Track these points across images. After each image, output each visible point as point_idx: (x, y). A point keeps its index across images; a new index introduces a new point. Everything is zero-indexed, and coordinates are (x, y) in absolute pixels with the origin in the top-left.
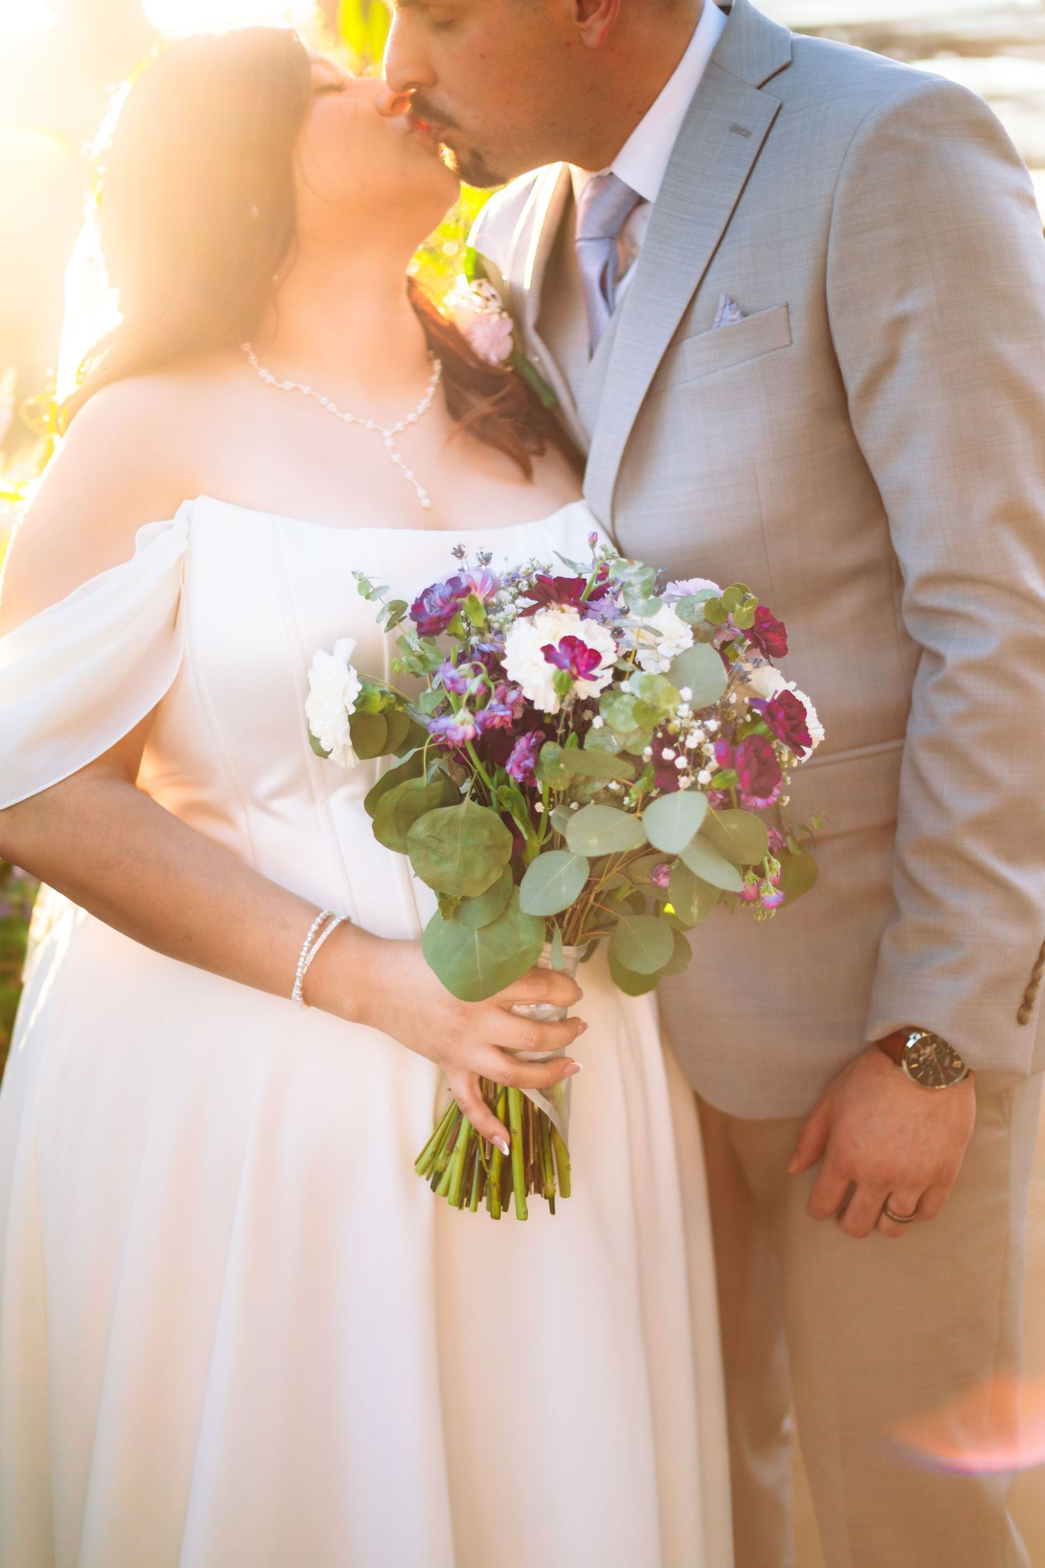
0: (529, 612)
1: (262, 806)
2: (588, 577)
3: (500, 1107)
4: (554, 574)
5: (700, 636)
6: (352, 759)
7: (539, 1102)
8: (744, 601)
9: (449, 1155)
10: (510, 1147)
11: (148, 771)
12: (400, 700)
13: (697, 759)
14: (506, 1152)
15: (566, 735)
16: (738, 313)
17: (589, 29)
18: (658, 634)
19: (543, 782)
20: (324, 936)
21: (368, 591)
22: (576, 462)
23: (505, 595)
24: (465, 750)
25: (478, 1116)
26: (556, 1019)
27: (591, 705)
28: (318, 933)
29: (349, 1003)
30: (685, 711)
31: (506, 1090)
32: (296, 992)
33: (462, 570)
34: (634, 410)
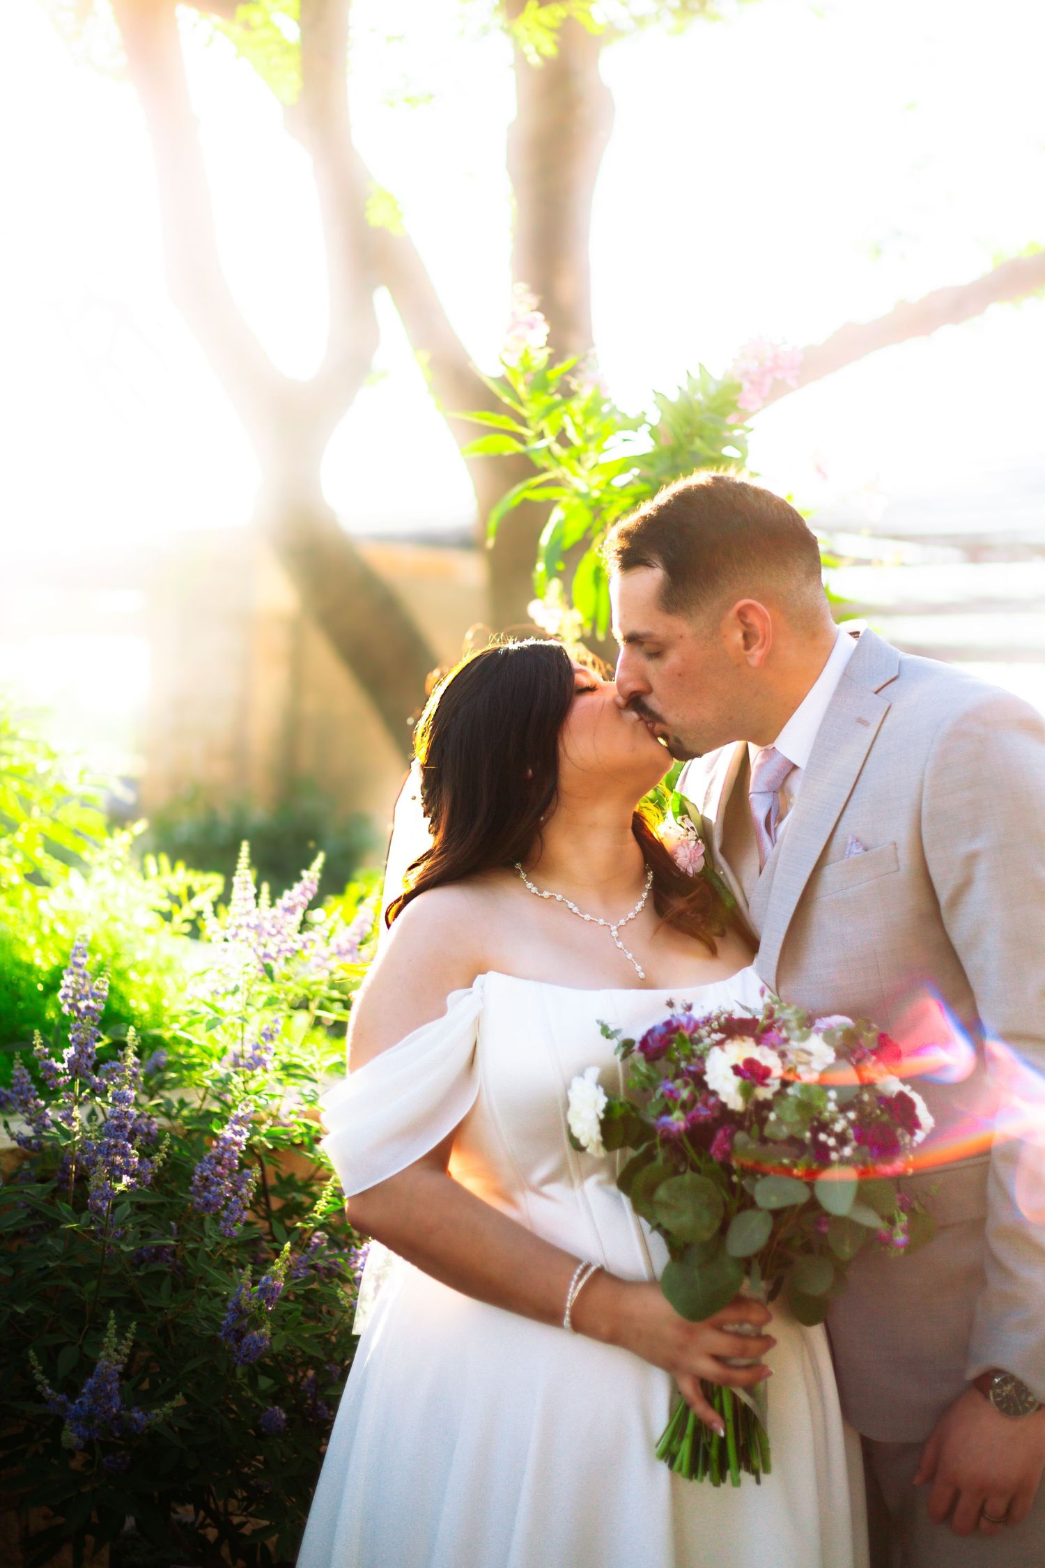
0: (720, 1043)
1: (536, 1191)
2: (760, 1017)
3: (717, 1402)
4: (736, 1016)
5: (840, 1054)
6: (601, 1153)
7: (745, 1398)
8: (869, 1029)
9: (680, 1441)
10: (725, 1431)
11: (455, 1166)
12: (634, 1108)
13: (842, 1140)
14: (722, 1434)
15: (751, 1125)
16: (861, 849)
17: (752, 656)
18: (809, 1054)
19: (737, 1160)
20: (585, 1278)
21: (607, 1033)
22: (751, 945)
23: (703, 1032)
24: (681, 1140)
25: (700, 1408)
26: (753, 1335)
27: (766, 1105)
28: (581, 1277)
29: (605, 1329)
30: (832, 1107)
31: (720, 1389)
32: (567, 1321)
33: (673, 1016)
34: (790, 916)
